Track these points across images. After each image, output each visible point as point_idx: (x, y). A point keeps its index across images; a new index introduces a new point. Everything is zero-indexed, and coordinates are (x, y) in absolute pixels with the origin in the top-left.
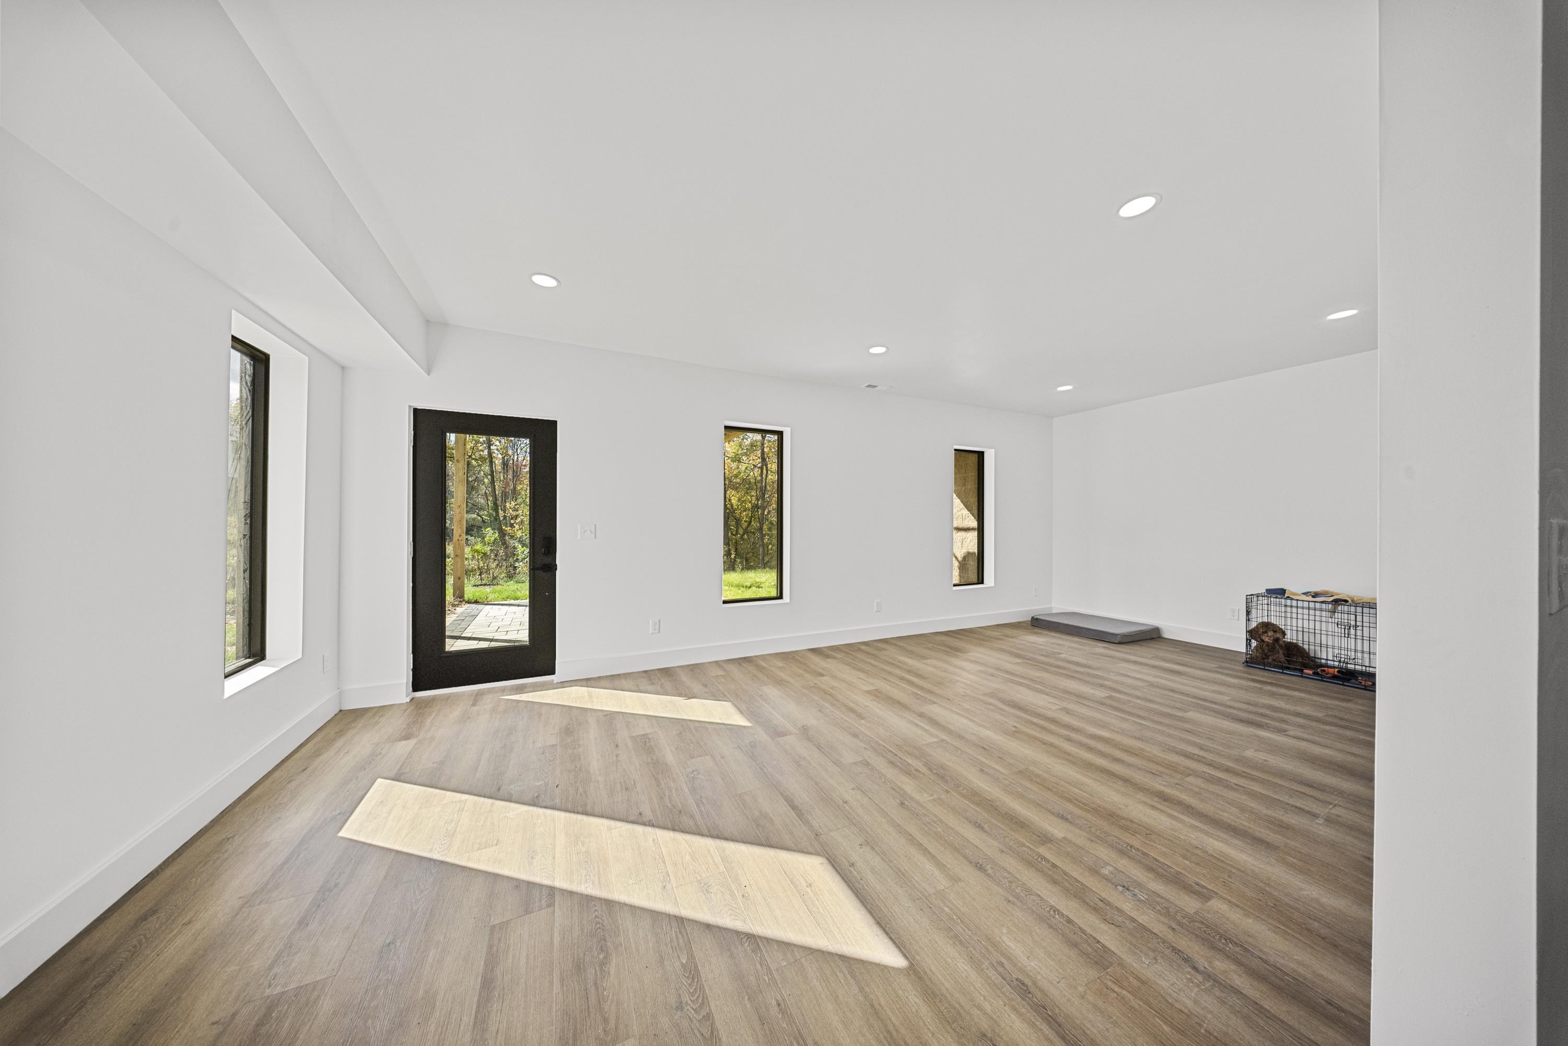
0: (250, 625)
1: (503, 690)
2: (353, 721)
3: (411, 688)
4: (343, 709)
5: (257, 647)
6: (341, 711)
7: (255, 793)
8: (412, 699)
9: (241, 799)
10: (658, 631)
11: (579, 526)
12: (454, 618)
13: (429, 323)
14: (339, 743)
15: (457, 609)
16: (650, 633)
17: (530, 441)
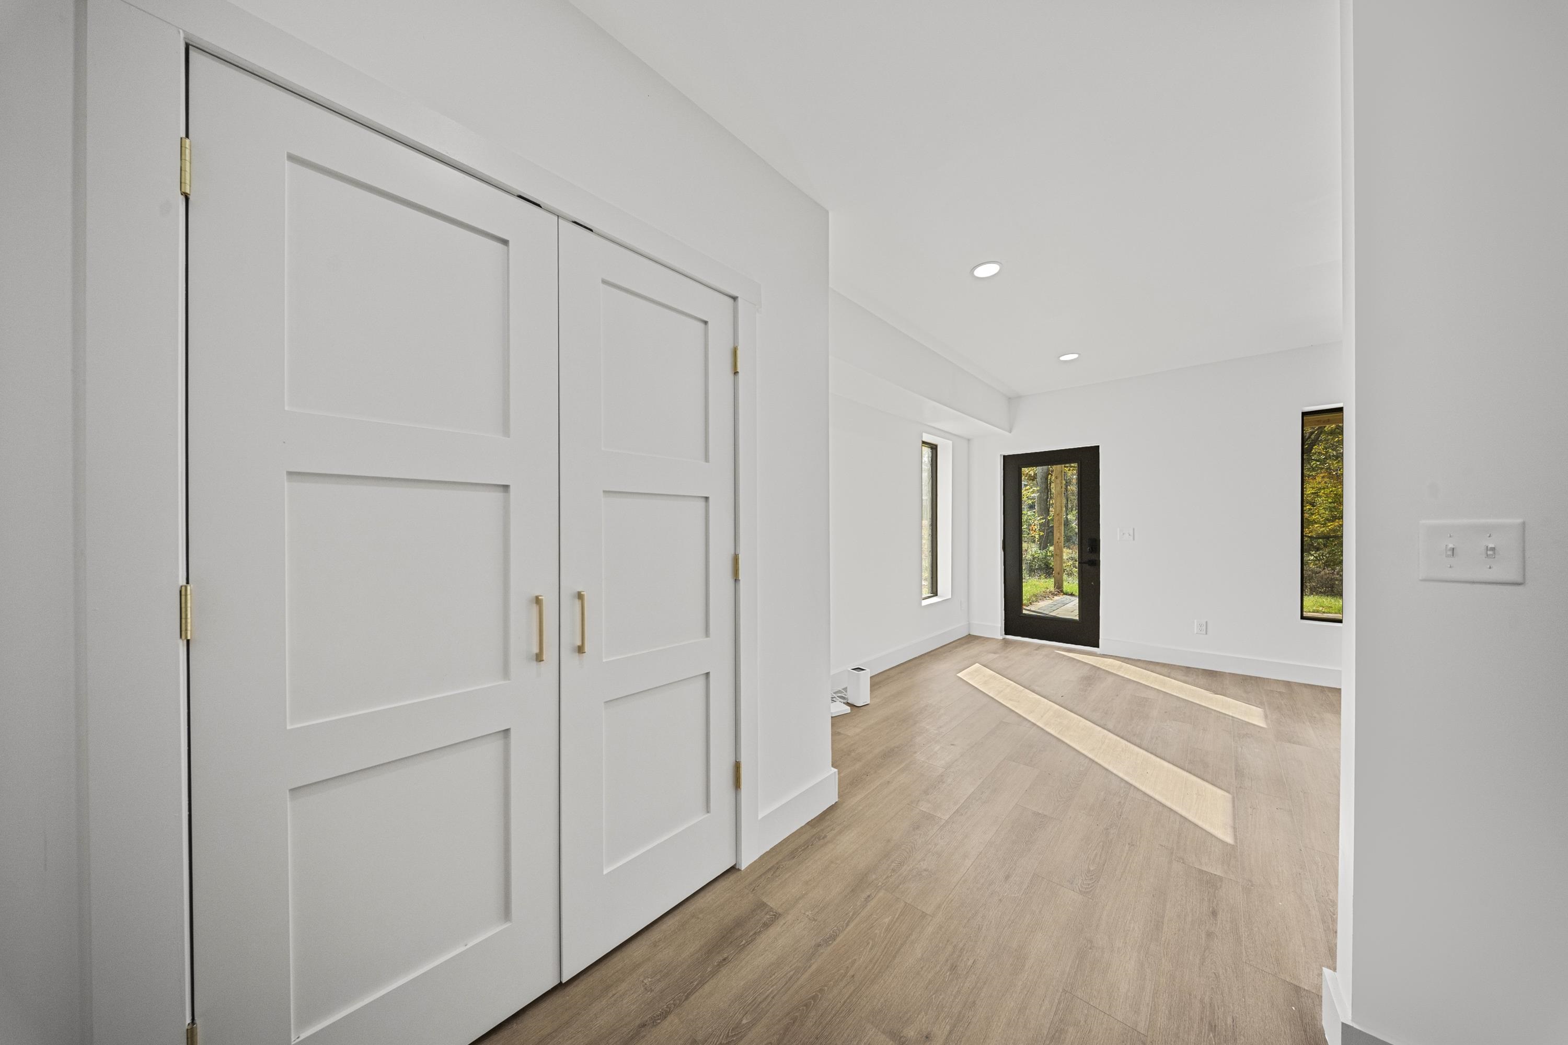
0: (932, 578)
1: (1059, 648)
2: (974, 640)
3: (1004, 632)
4: (972, 634)
5: (935, 590)
6: (969, 634)
7: (932, 653)
8: (1004, 639)
9: (927, 653)
10: (1204, 632)
11: (1118, 529)
12: (1050, 603)
13: (1010, 400)
14: (966, 646)
15: (1055, 597)
16: (1195, 632)
17: (1078, 465)
